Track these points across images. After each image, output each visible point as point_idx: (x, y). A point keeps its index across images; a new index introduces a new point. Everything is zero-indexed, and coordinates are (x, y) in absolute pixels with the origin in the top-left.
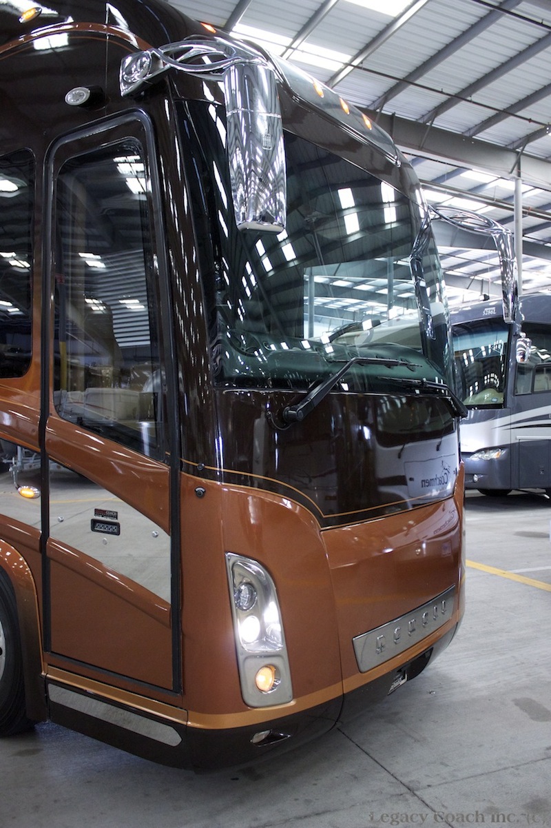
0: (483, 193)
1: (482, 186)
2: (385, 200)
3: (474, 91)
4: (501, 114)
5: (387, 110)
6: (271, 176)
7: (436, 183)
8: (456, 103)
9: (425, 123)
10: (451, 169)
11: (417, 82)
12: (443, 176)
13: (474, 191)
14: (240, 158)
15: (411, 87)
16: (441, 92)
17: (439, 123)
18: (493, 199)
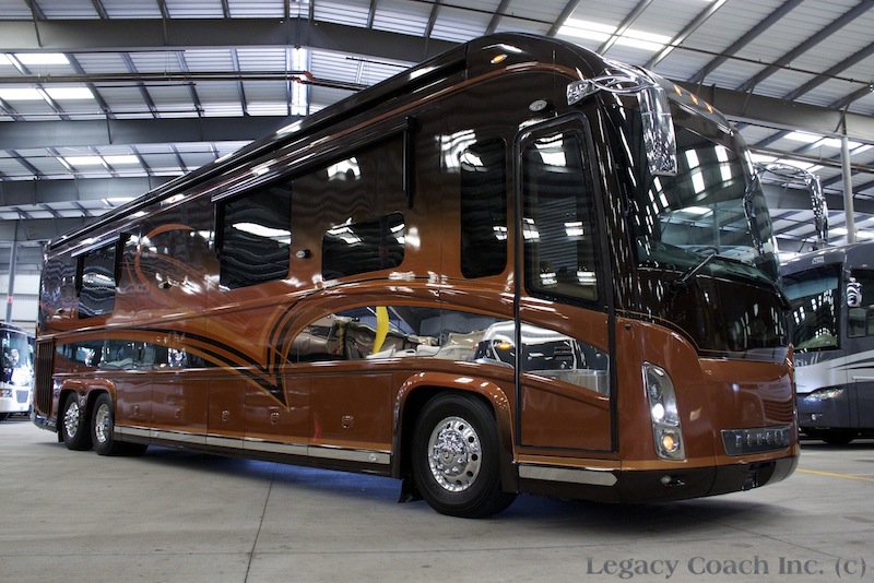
0: (809, 152)
1: (808, 146)
2: (720, 160)
3: (791, 59)
4: (821, 78)
5: (707, 82)
6: (667, 145)
7: (759, 146)
8: (775, 71)
9: (745, 91)
10: (773, 132)
11: (735, 55)
12: (766, 139)
13: (800, 151)
14: (650, 135)
15: (730, 59)
16: (760, 63)
17: (759, 90)
18: (818, 158)
